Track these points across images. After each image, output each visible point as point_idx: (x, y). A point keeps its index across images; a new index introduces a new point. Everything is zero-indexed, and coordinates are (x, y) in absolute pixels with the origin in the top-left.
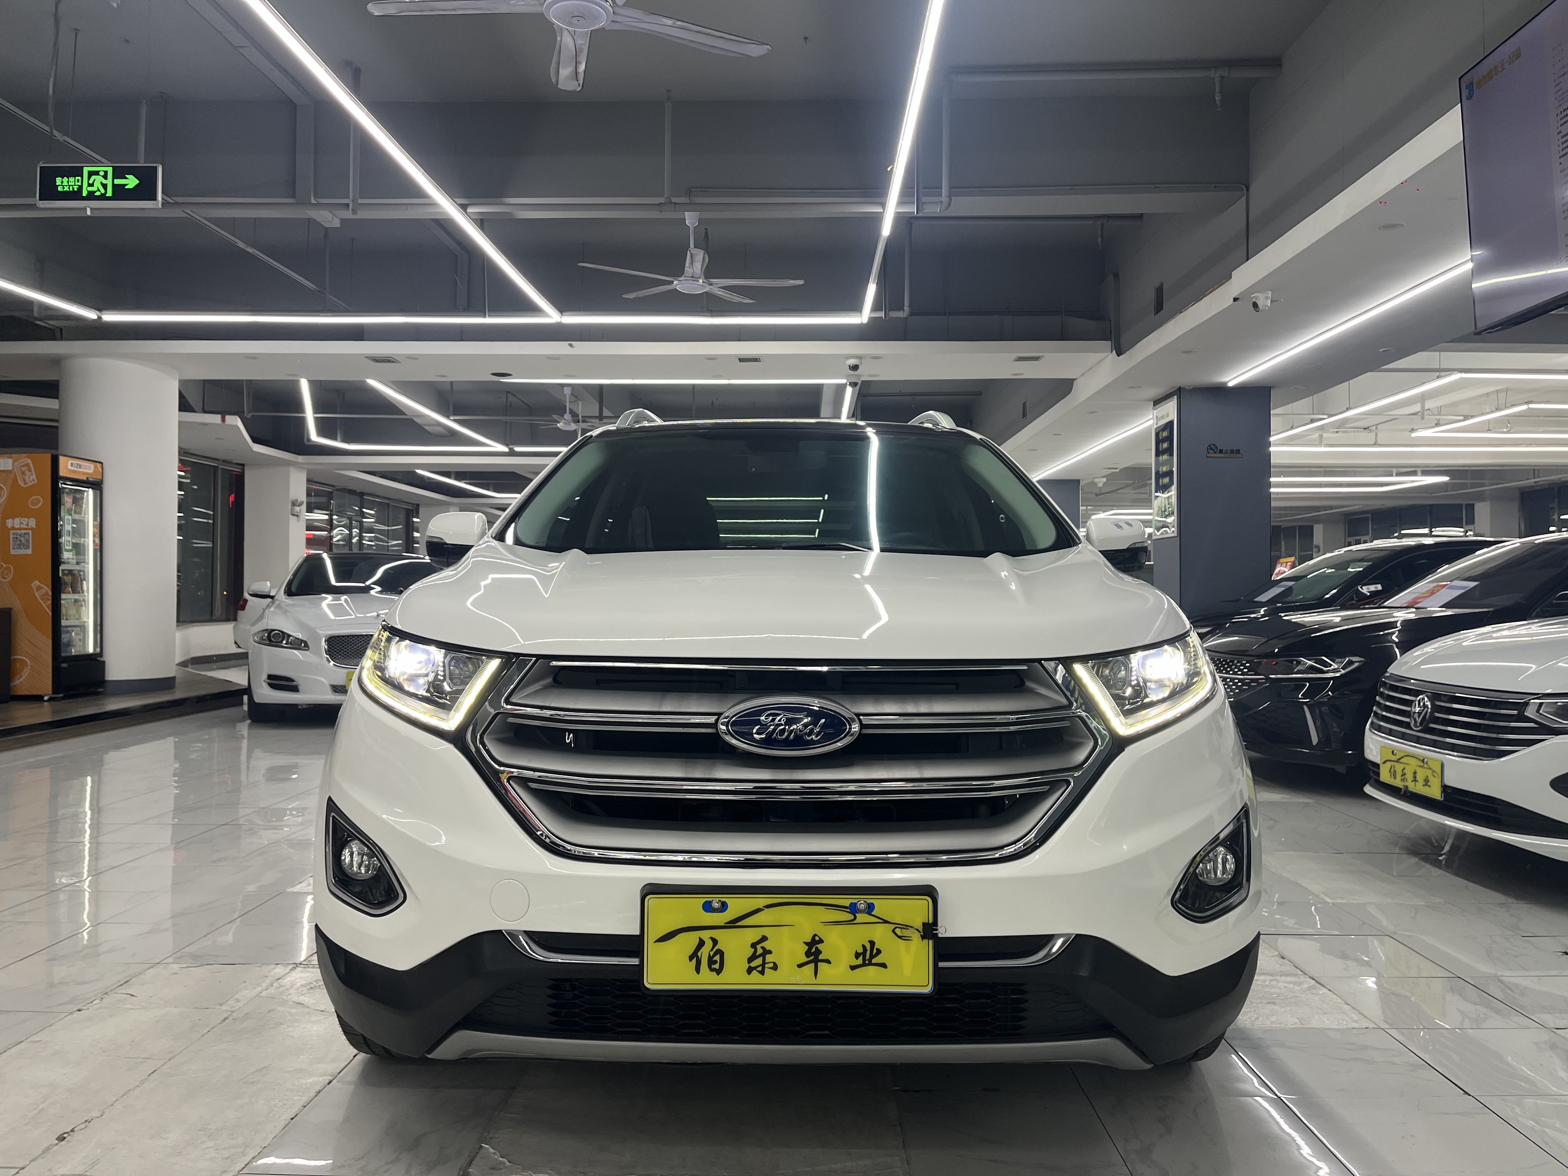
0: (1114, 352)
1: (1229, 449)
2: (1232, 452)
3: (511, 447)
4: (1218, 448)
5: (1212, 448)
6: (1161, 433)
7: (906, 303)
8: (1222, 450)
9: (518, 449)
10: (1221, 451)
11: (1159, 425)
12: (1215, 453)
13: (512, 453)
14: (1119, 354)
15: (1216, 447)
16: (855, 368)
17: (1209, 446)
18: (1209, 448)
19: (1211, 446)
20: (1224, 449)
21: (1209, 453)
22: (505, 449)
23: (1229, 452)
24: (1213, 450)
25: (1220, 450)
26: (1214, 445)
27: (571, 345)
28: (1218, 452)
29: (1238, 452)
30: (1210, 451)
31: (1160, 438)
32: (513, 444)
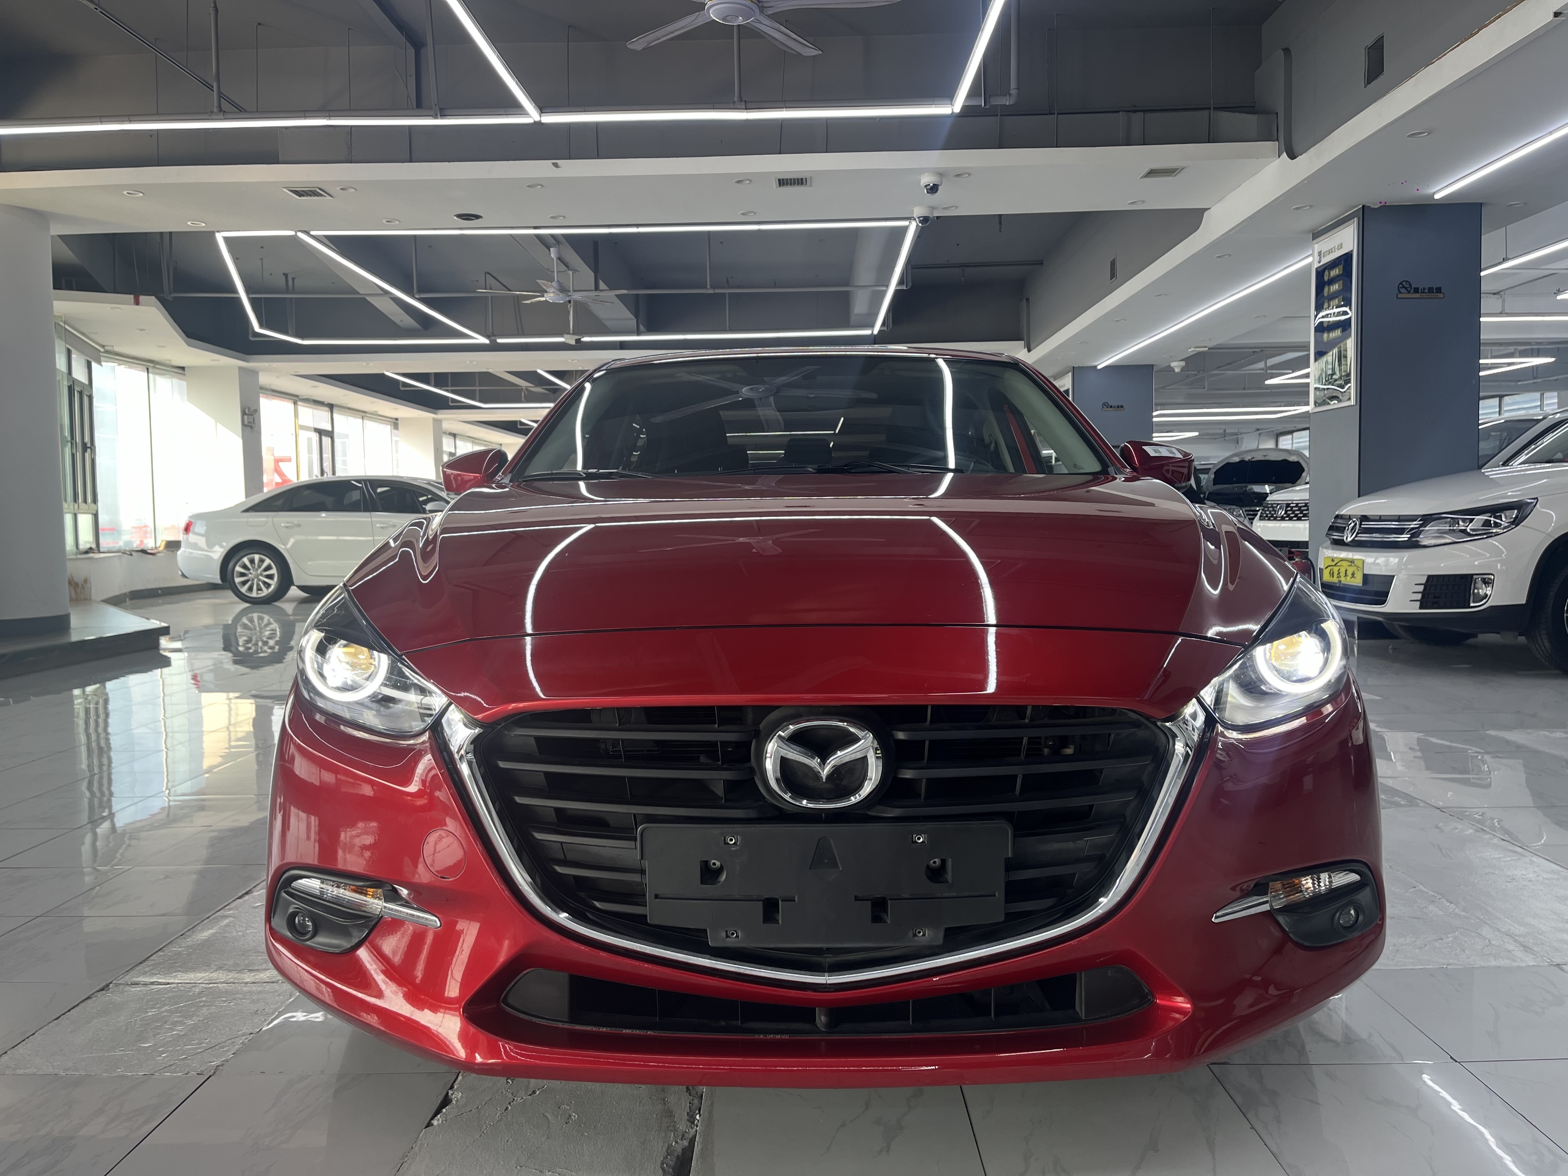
0: (1285, 154)
1: (1427, 287)
2: (1431, 290)
3: (492, 338)
4: (1413, 287)
5: (1405, 286)
6: (1327, 272)
7: (1013, 84)
8: (1418, 288)
9: (500, 341)
10: (1416, 290)
11: (1322, 263)
12: (1409, 292)
13: (494, 347)
14: (1292, 156)
15: (1410, 285)
16: (933, 189)
17: (1401, 283)
18: (1401, 286)
19: (1404, 283)
20: (1421, 287)
21: (1400, 292)
22: (486, 341)
23: (1426, 291)
24: (1406, 288)
25: (1414, 288)
26: (1407, 281)
27: (556, 165)
28: (1412, 291)
29: (1439, 290)
30: (1403, 290)
31: (1326, 278)
32: (494, 335)
